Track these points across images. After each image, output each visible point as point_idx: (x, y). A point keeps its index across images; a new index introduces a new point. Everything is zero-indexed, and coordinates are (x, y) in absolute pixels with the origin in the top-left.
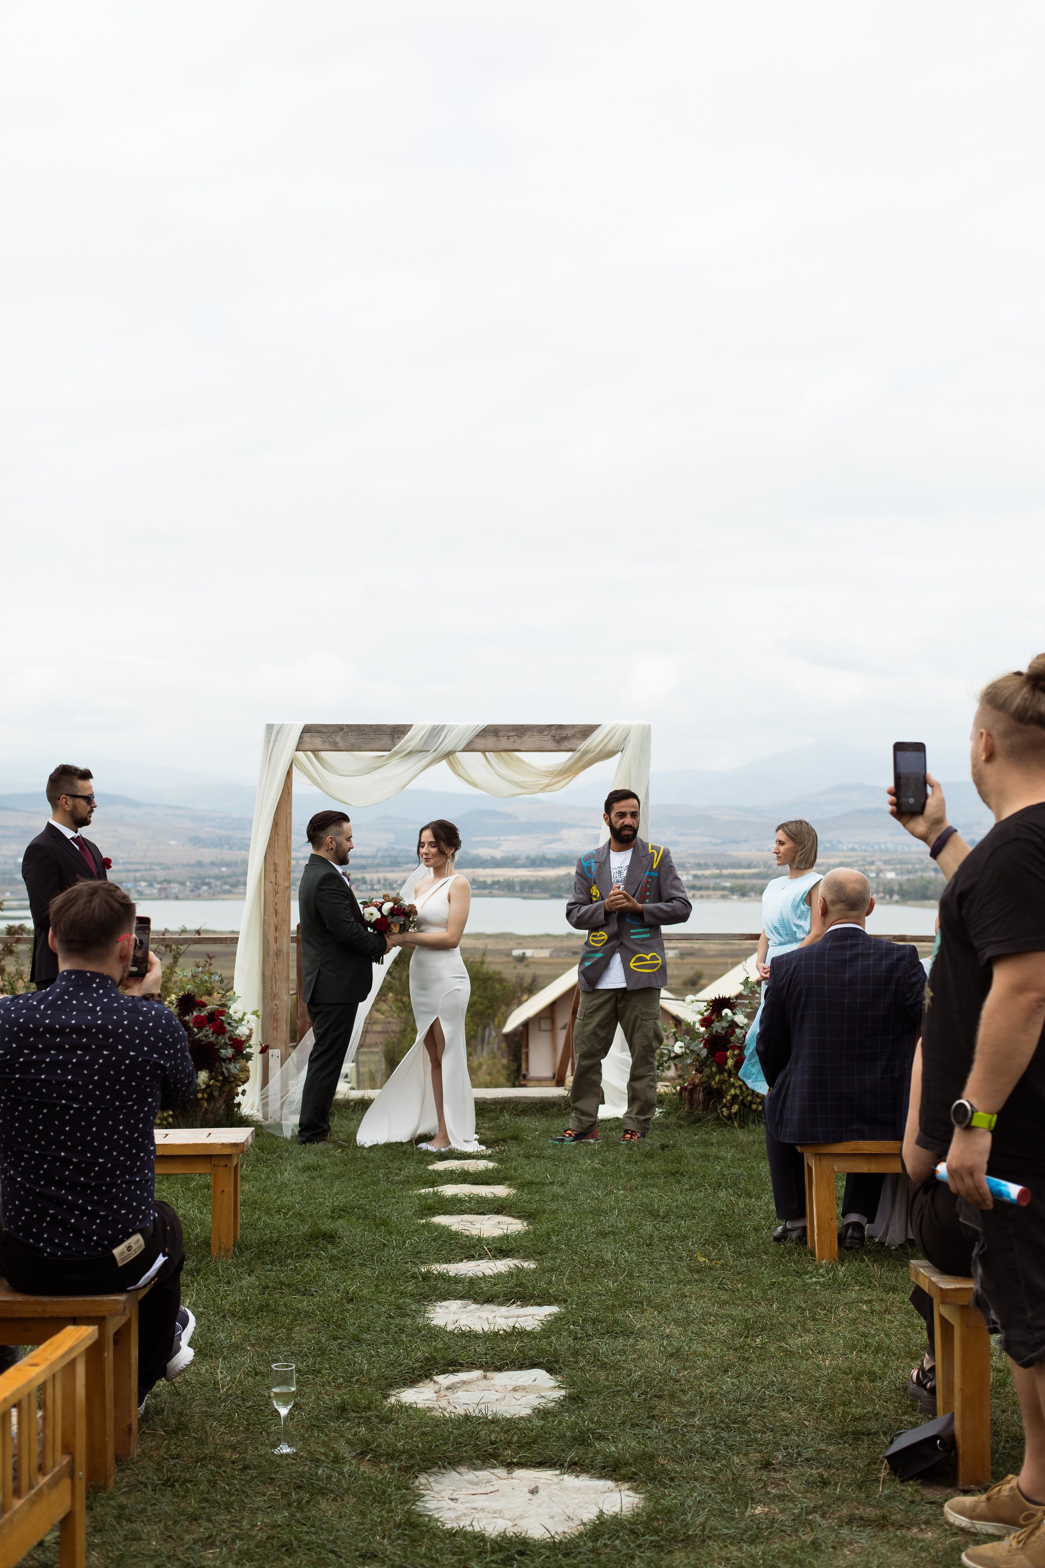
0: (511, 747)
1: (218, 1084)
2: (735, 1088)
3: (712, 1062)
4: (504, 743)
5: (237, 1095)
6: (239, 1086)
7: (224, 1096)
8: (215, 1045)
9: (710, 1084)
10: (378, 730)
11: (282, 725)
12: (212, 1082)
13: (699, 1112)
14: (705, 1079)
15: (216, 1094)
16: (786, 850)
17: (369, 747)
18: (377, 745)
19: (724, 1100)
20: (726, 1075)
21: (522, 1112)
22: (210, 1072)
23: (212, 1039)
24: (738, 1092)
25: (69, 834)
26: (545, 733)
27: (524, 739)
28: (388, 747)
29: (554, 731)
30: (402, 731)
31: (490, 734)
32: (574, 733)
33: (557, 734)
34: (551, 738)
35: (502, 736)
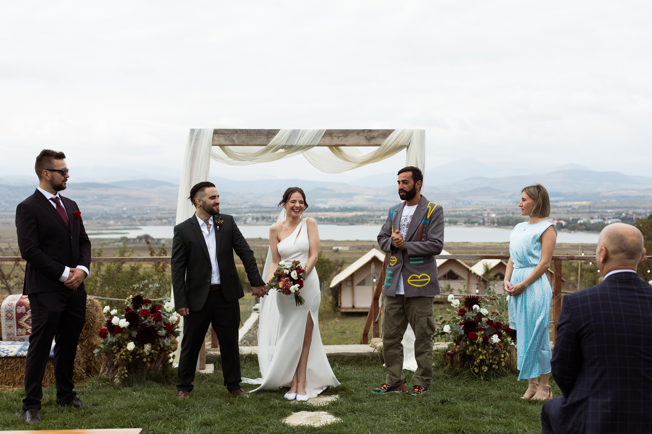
0: (340, 143)
1: (157, 352)
2: (482, 355)
3: (466, 338)
5: (170, 358)
6: (171, 353)
7: (161, 359)
8: (156, 328)
9: (465, 352)
10: (259, 133)
11: (200, 130)
12: (153, 351)
13: (458, 369)
14: (462, 349)
15: (155, 359)
16: (527, 204)
19: (475, 363)
20: (475, 346)
21: (346, 362)
22: (152, 344)
23: (153, 324)
24: (484, 357)
25: (49, 195)
26: (361, 135)
27: (348, 138)
28: (265, 143)
29: (366, 134)
30: (273, 133)
31: (327, 135)
32: (378, 135)
33: (368, 135)
34: (365, 138)
35: (335, 136)
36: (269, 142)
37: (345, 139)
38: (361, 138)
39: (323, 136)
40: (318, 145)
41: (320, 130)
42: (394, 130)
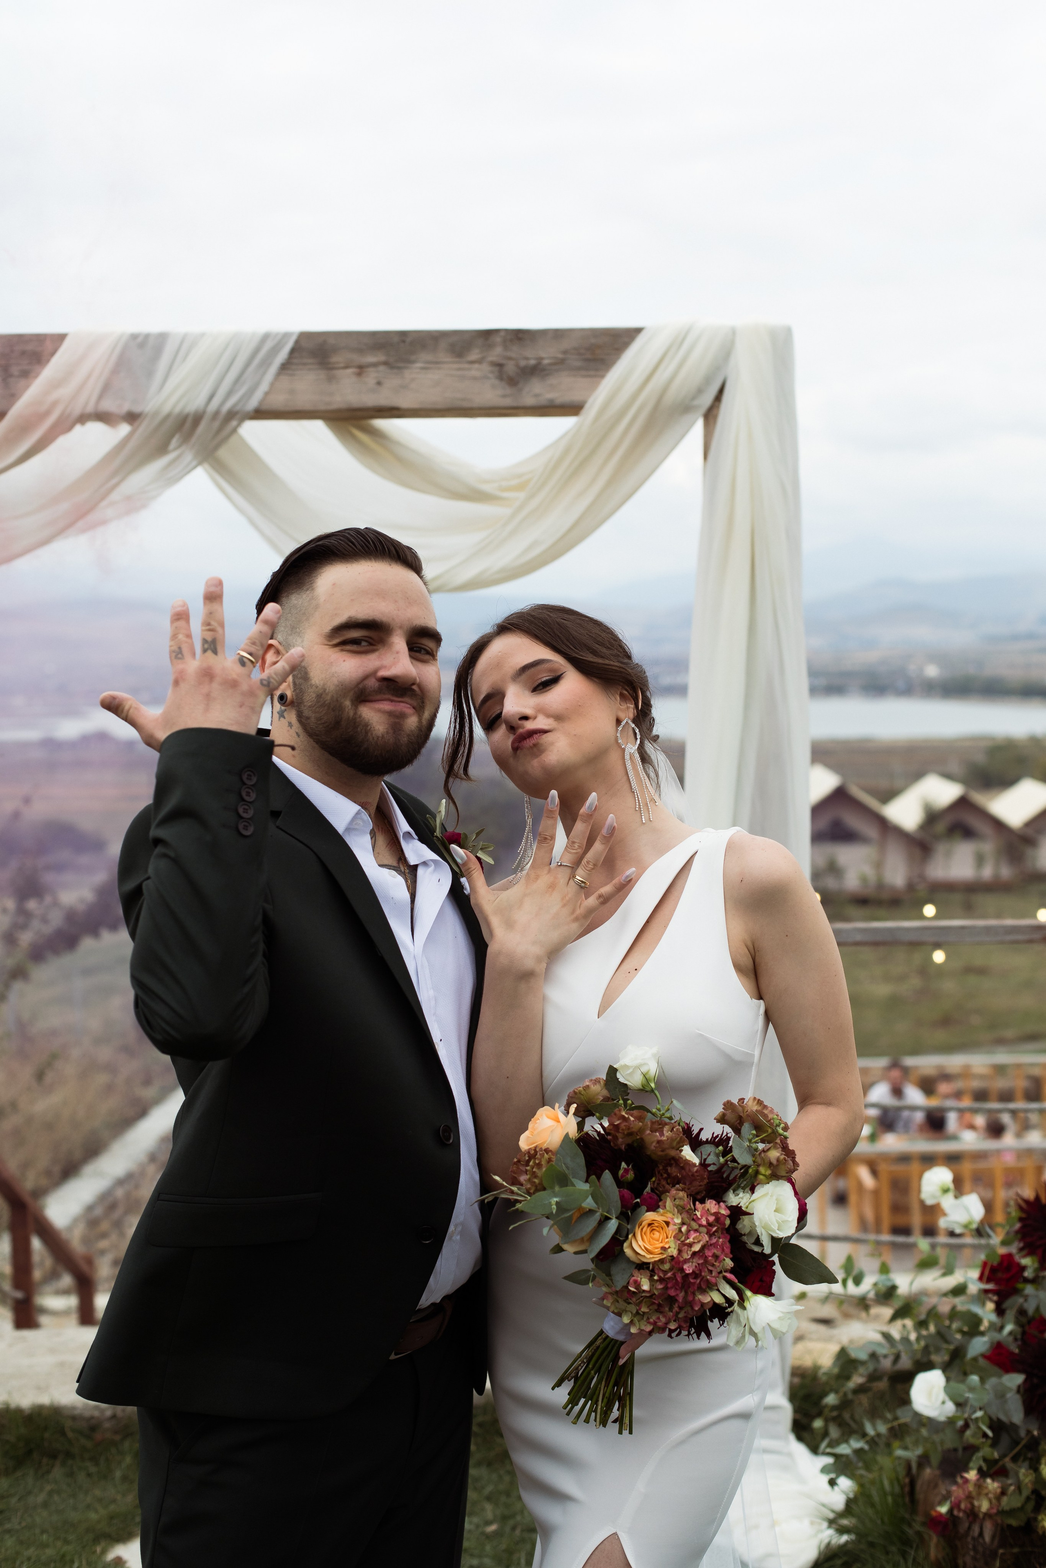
0: (369, 401)
4: (348, 388)
14: (1011, 1501)
26: (474, 355)
27: (408, 374)
29: (499, 350)
30: (34, 354)
31: (305, 361)
32: (560, 356)
33: (510, 358)
34: (492, 372)
35: (342, 365)
36: (13, 397)
37: (392, 381)
38: (476, 371)
39: (285, 367)
40: (260, 414)
41: (266, 337)
42: (638, 331)
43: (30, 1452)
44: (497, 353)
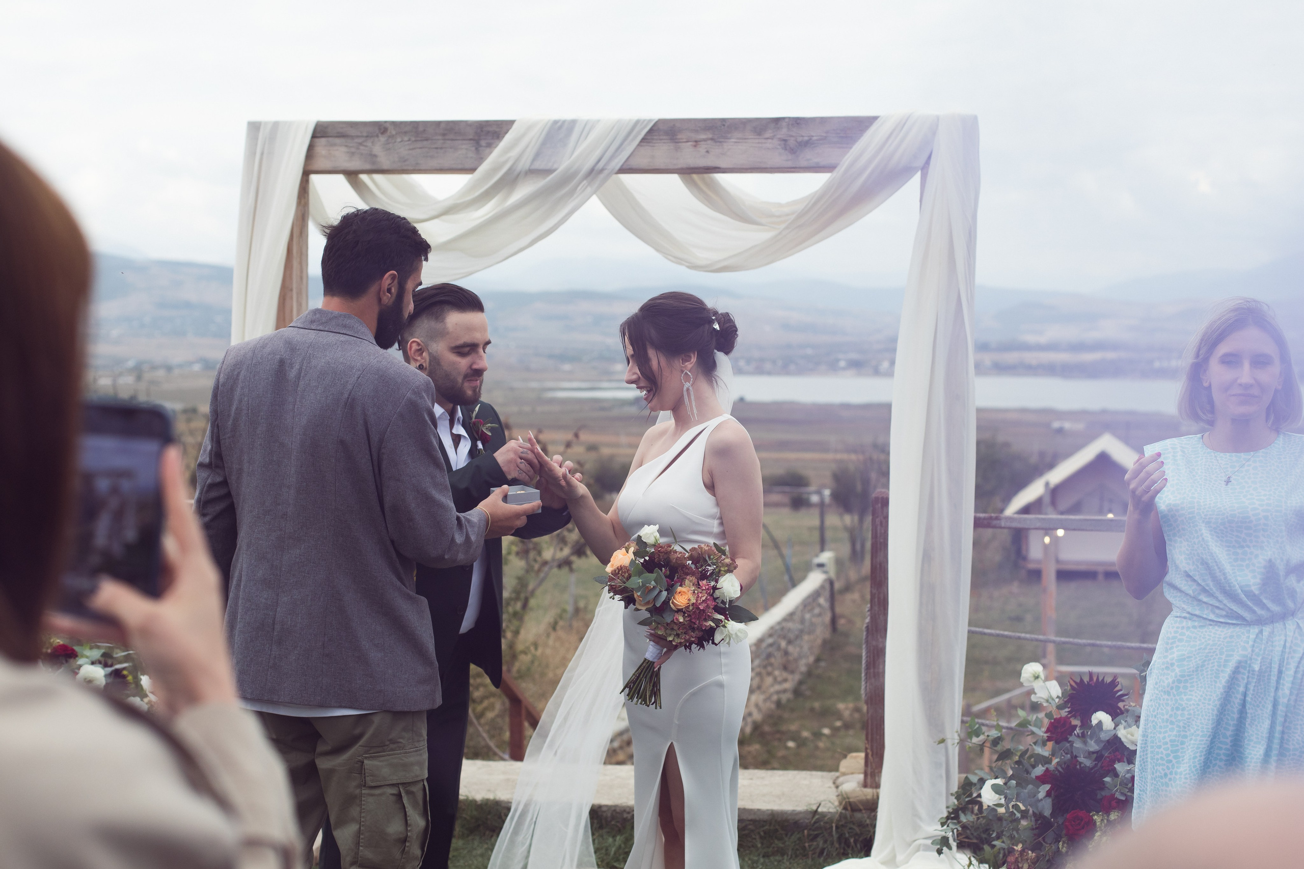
3: (1059, 828)
4: (690, 156)
10: (450, 131)
11: (276, 125)
17: (434, 163)
18: (448, 159)
26: (768, 134)
27: (726, 146)
28: (469, 164)
29: (784, 130)
30: (495, 132)
31: (661, 137)
32: (824, 135)
33: (791, 136)
34: (780, 145)
35: (685, 140)
36: (481, 160)
37: (716, 150)
38: (769, 144)
39: (644, 142)
41: (637, 122)
42: (875, 118)
43: (479, 826)
44: (783, 132)
